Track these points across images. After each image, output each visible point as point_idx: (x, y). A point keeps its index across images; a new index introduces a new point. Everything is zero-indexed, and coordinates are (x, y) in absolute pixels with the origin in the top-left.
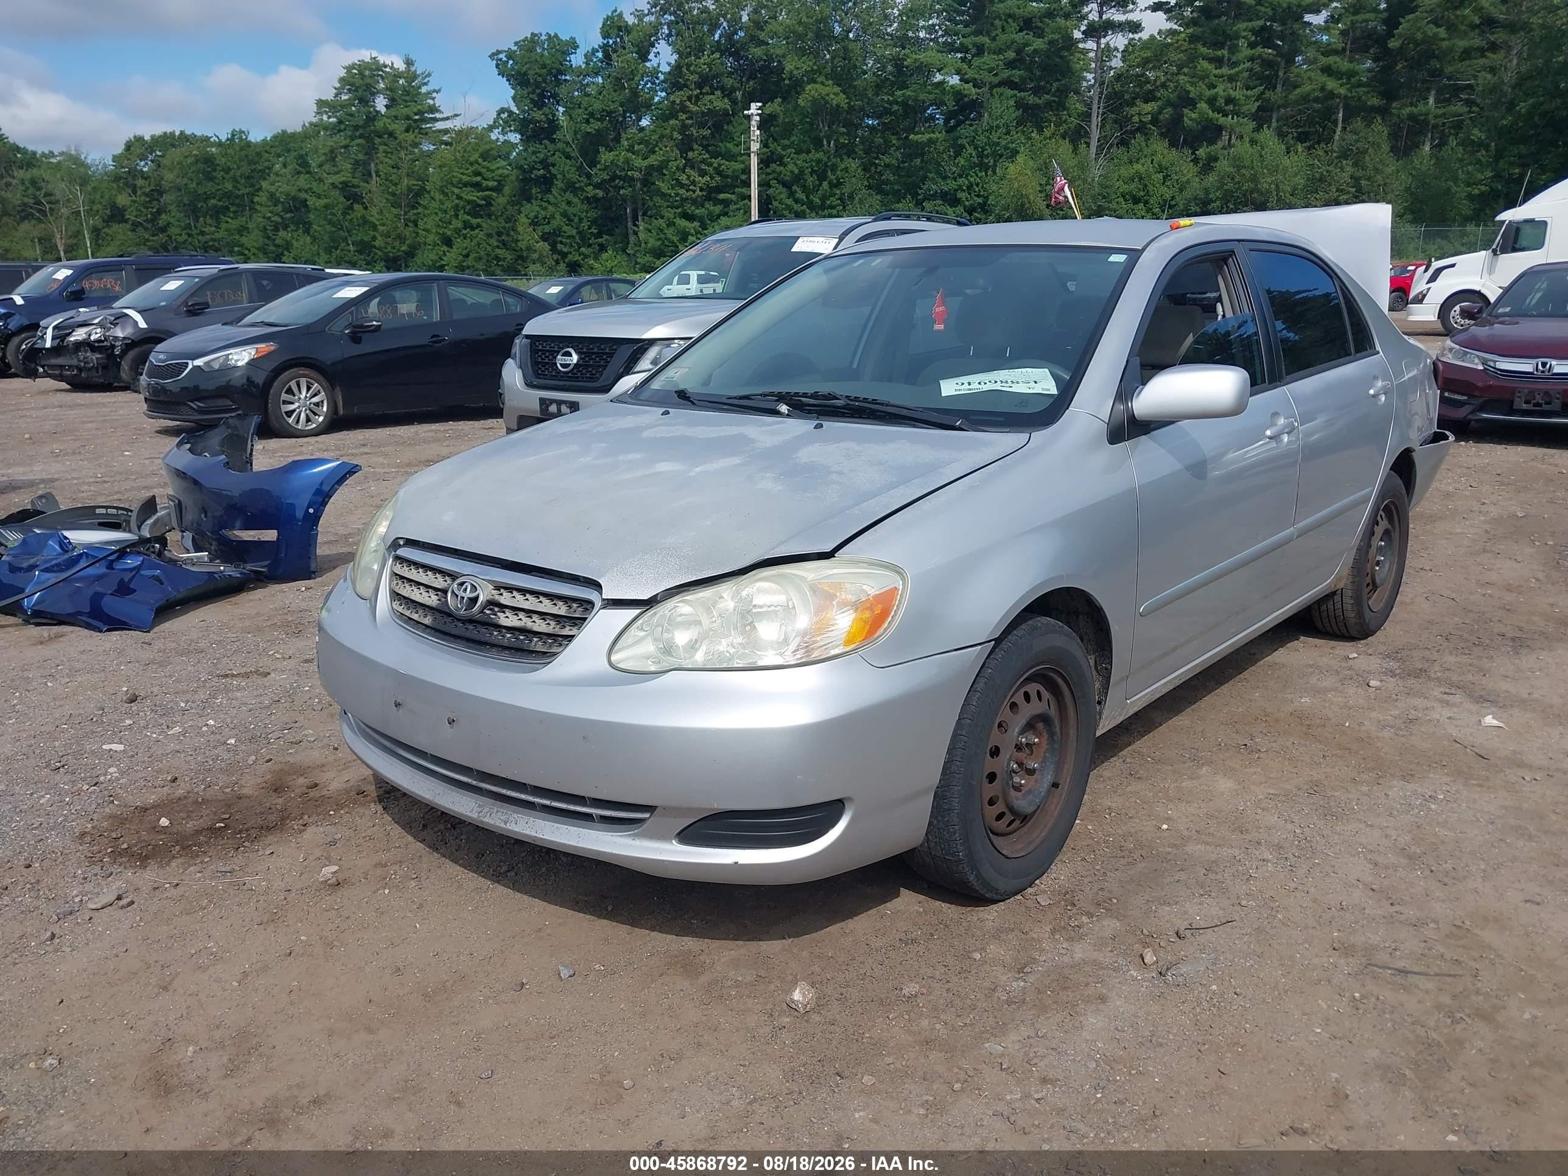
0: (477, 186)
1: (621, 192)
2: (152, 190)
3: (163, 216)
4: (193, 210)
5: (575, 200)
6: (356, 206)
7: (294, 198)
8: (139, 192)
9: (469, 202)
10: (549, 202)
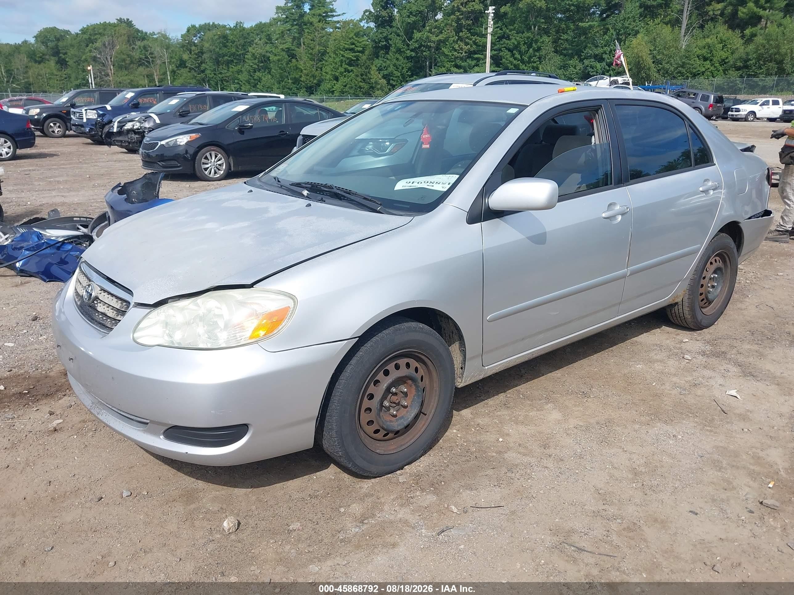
0: (352, 50)
1: (424, 54)
2: (199, 52)
3: (203, 65)
4: (218, 62)
5: (400, 58)
6: (294, 60)
7: (264, 56)
8: (193, 53)
9: (348, 58)
10: (387, 59)
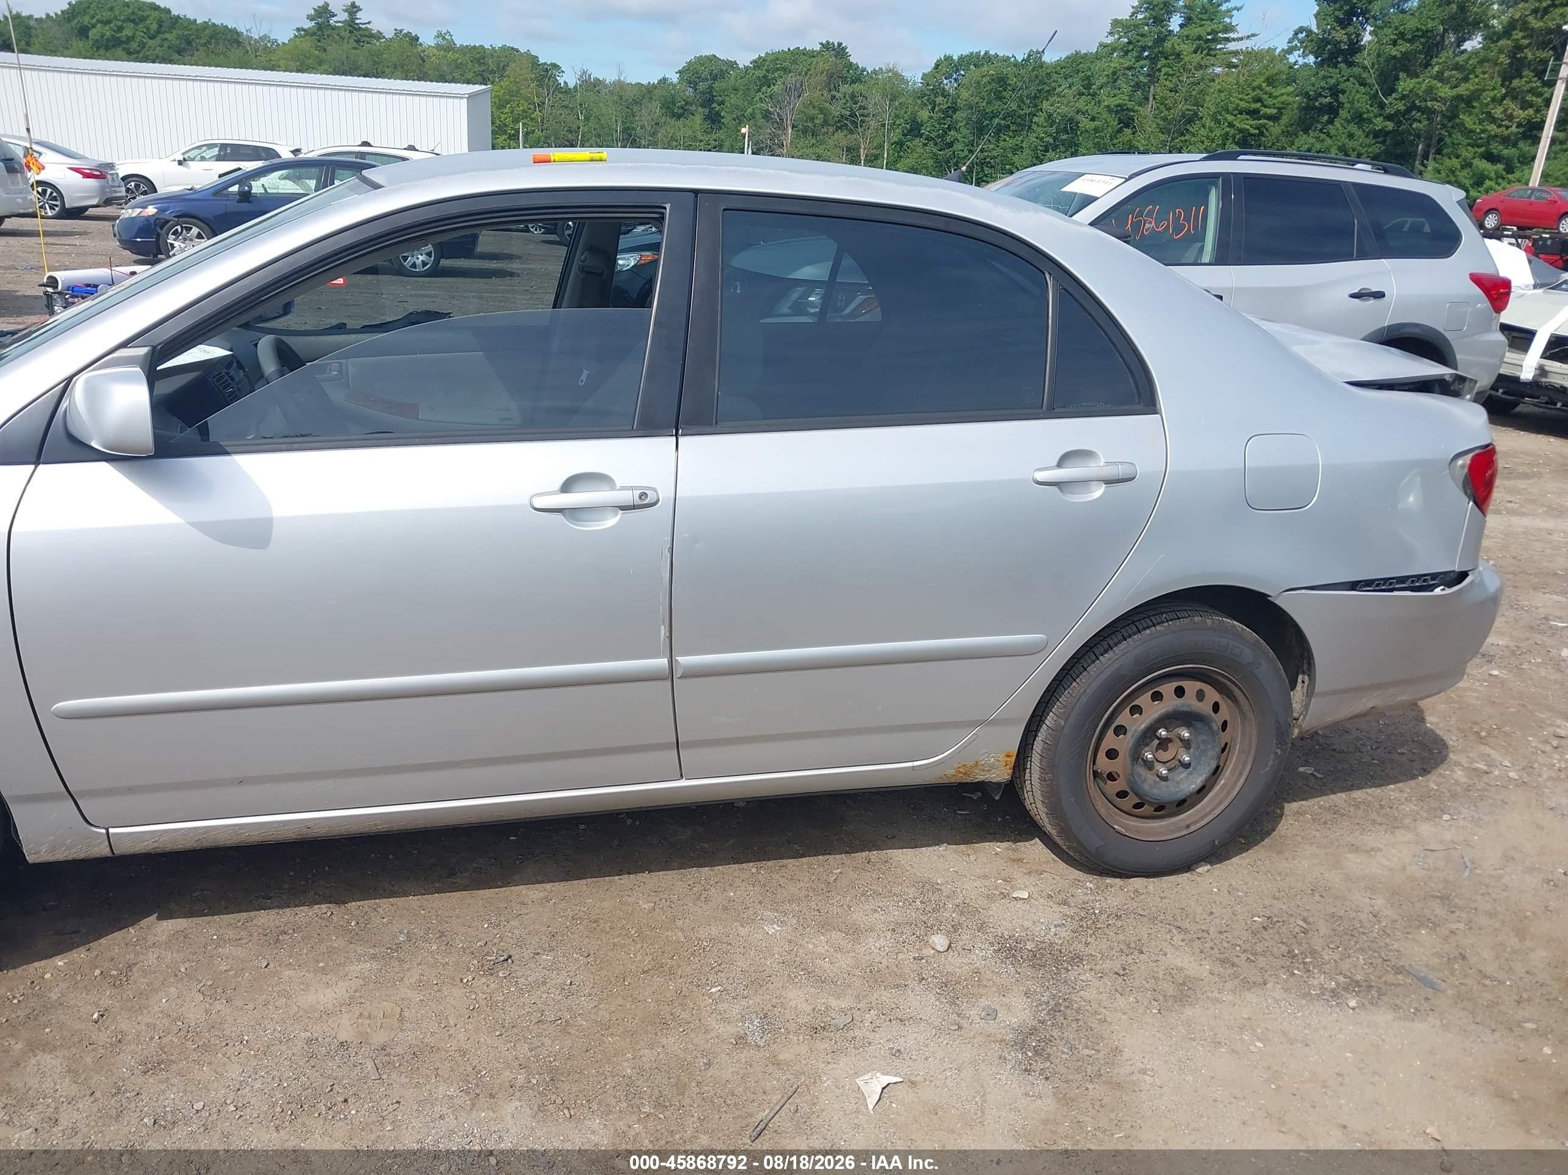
0: (1253, 113)
1: (1414, 126)
2: (949, 107)
3: (952, 133)
5: (1359, 133)
7: (1071, 120)
8: (937, 109)
9: (1241, 131)
10: (1328, 134)
